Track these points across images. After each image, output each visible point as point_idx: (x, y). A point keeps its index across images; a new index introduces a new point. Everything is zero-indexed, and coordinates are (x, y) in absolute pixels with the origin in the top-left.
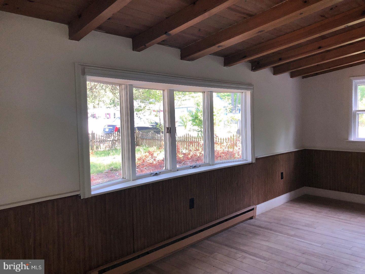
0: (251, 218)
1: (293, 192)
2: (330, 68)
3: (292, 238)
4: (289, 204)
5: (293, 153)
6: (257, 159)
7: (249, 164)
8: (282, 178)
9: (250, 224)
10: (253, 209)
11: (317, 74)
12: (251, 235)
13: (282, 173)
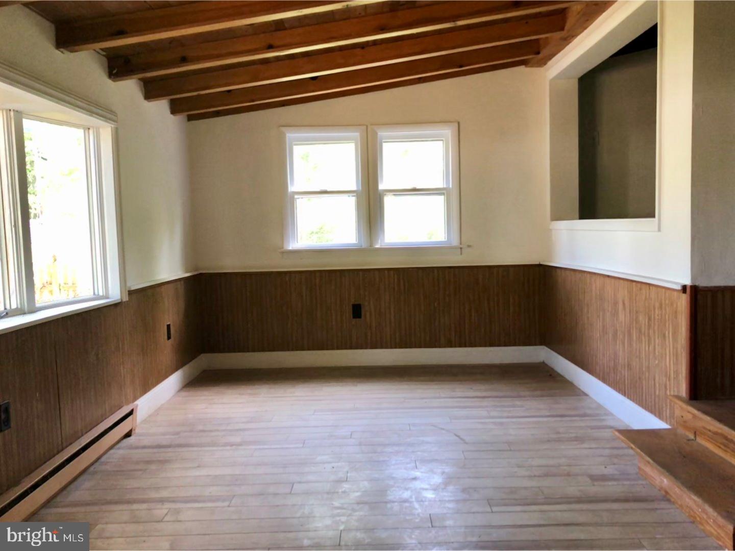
0: (128, 435)
1: (186, 368)
2: (253, 101)
3: (240, 447)
4: (184, 394)
5: (182, 282)
6: (131, 293)
7: (116, 305)
8: (169, 338)
9: (131, 447)
10: (131, 413)
11: (218, 114)
12: (153, 467)
13: (169, 326)
